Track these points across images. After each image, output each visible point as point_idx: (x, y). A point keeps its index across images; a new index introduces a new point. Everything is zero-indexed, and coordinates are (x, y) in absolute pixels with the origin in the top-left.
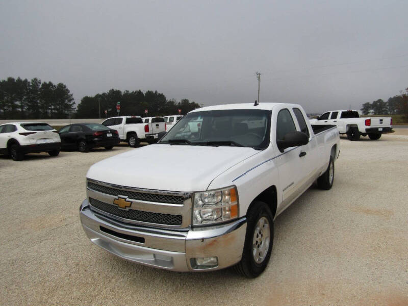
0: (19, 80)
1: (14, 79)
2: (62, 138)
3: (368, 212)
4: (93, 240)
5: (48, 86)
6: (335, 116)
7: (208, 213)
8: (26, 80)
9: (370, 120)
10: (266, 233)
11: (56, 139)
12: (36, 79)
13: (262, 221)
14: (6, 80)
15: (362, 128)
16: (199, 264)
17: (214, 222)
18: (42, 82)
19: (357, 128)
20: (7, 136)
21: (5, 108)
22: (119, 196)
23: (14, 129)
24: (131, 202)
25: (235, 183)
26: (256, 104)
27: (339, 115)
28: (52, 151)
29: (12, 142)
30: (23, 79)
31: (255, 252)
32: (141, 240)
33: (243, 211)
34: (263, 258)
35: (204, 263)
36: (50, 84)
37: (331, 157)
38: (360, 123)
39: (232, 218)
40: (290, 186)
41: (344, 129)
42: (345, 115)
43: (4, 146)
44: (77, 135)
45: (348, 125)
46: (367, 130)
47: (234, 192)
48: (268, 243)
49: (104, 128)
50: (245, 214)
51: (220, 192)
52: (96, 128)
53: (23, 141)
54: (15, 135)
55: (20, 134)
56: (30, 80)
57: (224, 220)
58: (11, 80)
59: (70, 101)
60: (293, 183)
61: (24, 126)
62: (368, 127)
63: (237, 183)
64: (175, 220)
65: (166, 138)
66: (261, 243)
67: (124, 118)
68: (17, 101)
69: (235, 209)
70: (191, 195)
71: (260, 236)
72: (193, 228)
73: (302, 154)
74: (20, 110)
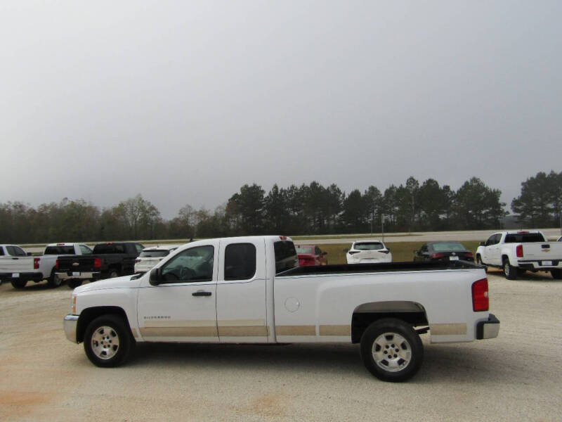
1: (544, 174)
11: (387, 259)
13: (106, 329)
21: (534, 213)
40: (160, 317)
55: (351, 253)
58: (541, 176)
60: (169, 317)
61: (356, 245)
66: (109, 346)
67: (504, 233)
68: (550, 202)
71: (107, 340)
73: (202, 294)
74: (553, 215)
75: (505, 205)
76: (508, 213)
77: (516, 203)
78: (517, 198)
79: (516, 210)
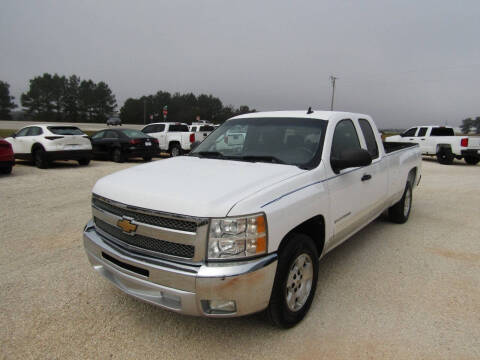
0: (56, 77)
1: (50, 76)
2: (93, 145)
3: (448, 254)
4: (96, 267)
5: (87, 85)
6: (423, 132)
7: (228, 246)
8: (64, 78)
9: (467, 140)
10: (308, 273)
11: (87, 145)
12: (74, 77)
13: (301, 259)
14: (42, 76)
15: (457, 149)
16: (213, 308)
17: (234, 257)
18: (82, 80)
19: (450, 149)
20: (32, 139)
21: (40, 108)
22: (124, 217)
23: (40, 132)
24: (137, 226)
25: (263, 210)
26: (310, 112)
27: (429, 132)
28: (82, 159)
29: (37, 147)
30: (60, 76)
31: (289, 297)
32: (145, 272)
33: (274, 245)
34: (300, 305)
35: (220, 307)
36: (91, 82)
37: (408, 183)
38: (454, 143)
39: (258, 254)
40: (345, 216)
41: (433, 150)
42: (436, 132)
43: (28, 151)
44: (112, 142)
45: (439, 145)
46: (463, 152)
47: (262, 221)
48: (309, 286)
49: (143, 136)
50: (276, 249)
51: (245, 220)
52: (134, 135)
53: (49, 146)
54: (40, 139)
55: (47, 138)
56: (67, 77)
57: (248, 255)
58: (47, 76)
59: (112, 102)
60: (349, 214)
61: (51, 129)
62: (465, 148)
63: (267, 210)
64: (186, 251)
65: (198, 150)
66: (300, 286)
67: (167, 125)
68: (52, 100)
69: (263, 242)
70: (207, 221)
71: (298, 277)
72: (207, 262)
73: (366, 178)
74: (55, 111)
75: (13, 98)
76: (16, 106)
77: (24, 98)
78: (26, 93)
79: (24, 105)
